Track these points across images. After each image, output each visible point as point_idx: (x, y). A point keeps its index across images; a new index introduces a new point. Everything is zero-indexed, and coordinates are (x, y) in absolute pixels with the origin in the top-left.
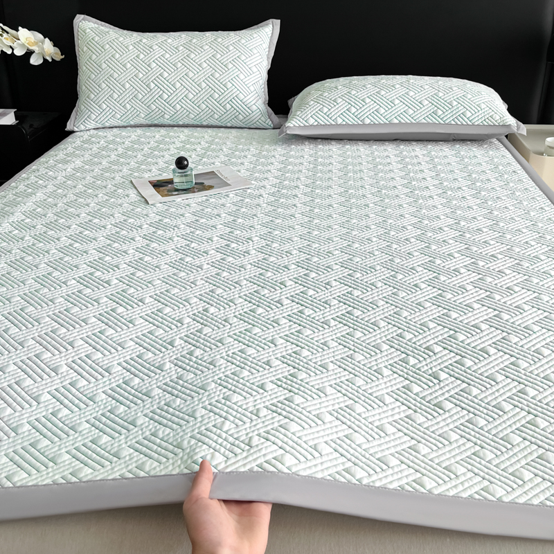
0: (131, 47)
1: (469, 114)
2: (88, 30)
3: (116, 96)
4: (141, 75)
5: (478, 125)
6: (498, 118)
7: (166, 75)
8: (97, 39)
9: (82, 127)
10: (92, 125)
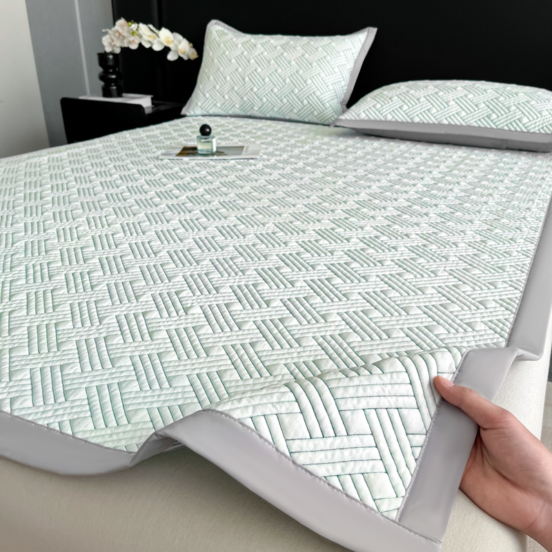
1: (525, 120)
3: (218, 87)
4: (240, 70)
5: (534, 133)
7: (259, 70)
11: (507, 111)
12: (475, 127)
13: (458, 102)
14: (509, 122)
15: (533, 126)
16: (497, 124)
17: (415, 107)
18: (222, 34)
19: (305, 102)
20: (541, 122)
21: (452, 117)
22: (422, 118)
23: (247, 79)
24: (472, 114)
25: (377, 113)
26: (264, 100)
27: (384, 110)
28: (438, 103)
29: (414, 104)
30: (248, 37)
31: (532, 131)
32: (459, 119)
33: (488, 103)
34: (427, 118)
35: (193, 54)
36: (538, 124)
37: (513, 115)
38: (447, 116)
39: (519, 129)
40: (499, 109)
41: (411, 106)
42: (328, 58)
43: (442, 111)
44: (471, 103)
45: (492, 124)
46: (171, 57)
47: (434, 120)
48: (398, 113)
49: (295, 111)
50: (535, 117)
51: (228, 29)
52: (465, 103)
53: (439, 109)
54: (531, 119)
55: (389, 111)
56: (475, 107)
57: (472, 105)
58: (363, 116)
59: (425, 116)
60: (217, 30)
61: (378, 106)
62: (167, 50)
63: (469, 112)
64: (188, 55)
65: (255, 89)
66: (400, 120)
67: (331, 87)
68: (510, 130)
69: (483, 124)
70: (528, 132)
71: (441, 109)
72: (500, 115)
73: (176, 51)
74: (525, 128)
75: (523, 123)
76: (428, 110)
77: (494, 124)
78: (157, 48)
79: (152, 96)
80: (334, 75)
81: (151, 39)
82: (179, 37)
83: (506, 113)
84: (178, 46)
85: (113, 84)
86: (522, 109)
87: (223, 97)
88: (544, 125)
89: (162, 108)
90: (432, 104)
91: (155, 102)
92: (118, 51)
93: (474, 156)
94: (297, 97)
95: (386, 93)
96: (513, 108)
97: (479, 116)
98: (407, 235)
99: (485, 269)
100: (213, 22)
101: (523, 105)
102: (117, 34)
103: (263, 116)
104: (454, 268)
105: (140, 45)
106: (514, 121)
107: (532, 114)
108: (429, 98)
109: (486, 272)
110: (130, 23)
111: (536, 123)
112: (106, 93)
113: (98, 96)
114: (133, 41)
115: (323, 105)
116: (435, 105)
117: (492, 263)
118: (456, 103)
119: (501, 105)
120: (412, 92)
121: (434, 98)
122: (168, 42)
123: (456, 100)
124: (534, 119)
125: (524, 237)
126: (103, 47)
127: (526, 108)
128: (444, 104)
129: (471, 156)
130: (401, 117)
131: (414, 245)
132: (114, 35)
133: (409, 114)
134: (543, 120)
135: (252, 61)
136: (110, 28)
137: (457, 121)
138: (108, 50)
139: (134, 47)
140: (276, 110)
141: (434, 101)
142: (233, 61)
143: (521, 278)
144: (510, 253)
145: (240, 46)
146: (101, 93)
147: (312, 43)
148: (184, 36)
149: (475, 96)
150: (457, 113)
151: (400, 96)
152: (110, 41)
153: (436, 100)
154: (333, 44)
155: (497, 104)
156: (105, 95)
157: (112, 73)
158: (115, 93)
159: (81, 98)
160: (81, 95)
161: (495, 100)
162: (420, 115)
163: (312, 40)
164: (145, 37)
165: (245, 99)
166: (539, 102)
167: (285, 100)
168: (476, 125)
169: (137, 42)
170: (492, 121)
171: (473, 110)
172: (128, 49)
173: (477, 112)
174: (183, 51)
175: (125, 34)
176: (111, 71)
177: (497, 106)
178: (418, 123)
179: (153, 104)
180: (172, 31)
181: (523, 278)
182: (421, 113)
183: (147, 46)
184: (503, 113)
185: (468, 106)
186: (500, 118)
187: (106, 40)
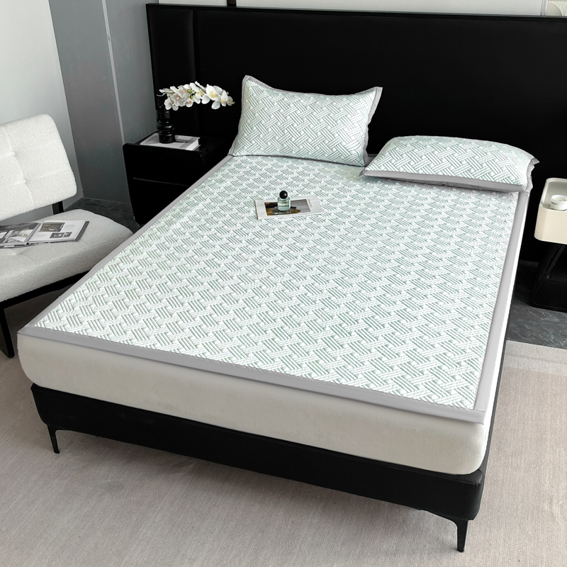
0: (276, 104)
1: (492, 174)
2: (251, 88)
3: (262, 136)
4: (279, 124)
5: (499, 182)
6: (513, 178)
7: (295, 125)
8: (255, 95)
9: (238, 154)
10: (245, 153)
11: (481, 167)
12: (460, 177)
14: (482, 174)
15: (498, 178)
17: (419, 163)
19: (334, 149)
20: (503, 175)
21: (445, 170)
22: (424, 170)
24: (458, 169)
25: (393, 166)
27: (398, 164)
29: (418, 160)
32: (450, 171)
33: (468, 161)
34: (428, 170)
35: (229, 101)
36: (500, 176)
37: (485, 170)
38: (441, 169)
39: (489, 180)
40: (476, 165)
41: (416, 162)
43: (438, 166)
44: (457, 160)
46: (215, 107)
47: (433, 172)
48: (407, 167)
50: (499, 171)
51: (261, 85)
52: (453, 160)
53: (436, 164)
54: (497, 173)
55: (401, 165)
56: (459, 163)
63: (456, 167)
66: (409, 172)
68: (483, 180)
69: (466, 175)
70: (495, 182)
74: (493, 179)
76: (428, 165)
77: (473, 175)
78: (205, 102)
79: (200, 138)
80: (355, 128)
81: (201, 97)
84: (220, 97)
86: (490, 166)
87: (266, 143)
92: (176, 109)
100: (247, 77)
101: (490, 162)
108: (428, 156)
113: (157, 142)
115: (349, 152)
116: (433, 161)
118: (447, 160)
119: (477, 162)
122: (211, 95)
138: (168, 108)
141: (432, 158)
148: (223, 88)
149: (459, 155)
150: (448, 168)
152: (171, 102)
157: (169, 125)
161: (473, 158)
165: (285, 145)
167: (318, 148)
169: (192, 100)
170: (471, 173)
173: (461, 167)
174: (223, 100)
176: (168, 122)
177: (474, 163)
178: (422, 174)
182: (423, 167)
183: (198, 103)
184: (478, 168)
185: (455, 163)
186: (477, 172)
187: (167, 102)
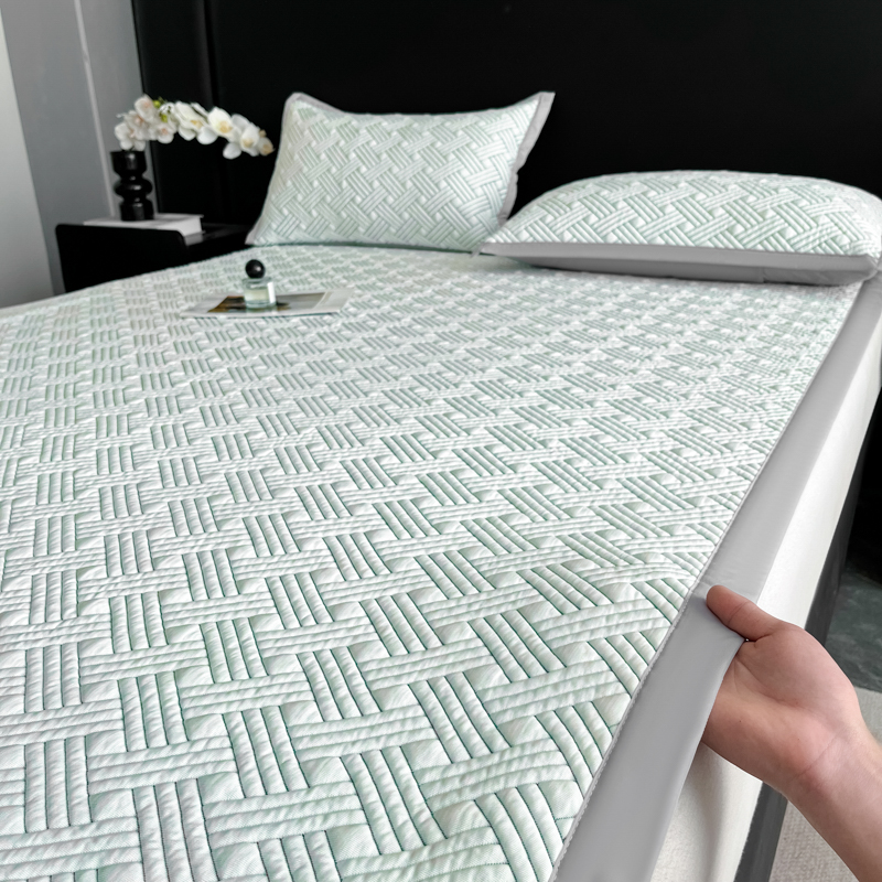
1: (791, 233)
2: (297, 113)
4: (334, 170)
5: (806, 254)
6: (846, 241)
8: (300, 122)
11: (760, 219)
12: (708, 248)
13: (681, 207)
14: (763, 237)
15: (804, 242)
16: (745, 241)
17: (609, 218)
18: (307, 115)
19: (438, 216)
20: (818, 235)
21: (671, 232)
22: (621, 234)
23: (345, 184)
24: (703, 228)
25: (547, 229)
26: (374, 215)
27: (559, 225)
28: (647, 209)
29: (607, 212)
30: (348, 118)
31: (802, 251)
32: (682, 235)
33: (728, 208)
34: (630, 235)
35: (265, 146)
36: (811, 239)
37: (771, 226)
38: (662, 231)
39: (780, 249)
40: (748, 216)
41: (602, 215)
42: (474, 146)
43: (654, 223)
44: (701, 208)
45: (736, 242)
46: (230, 153)
47: (641, 238)
48: (581, 229)
49: (424, 231)
50: (807, 227)
51: (318, 106)
52: (692, 209)
53: (649, 220)
54: (801, 230)
55: (567, 226)
56: (707, 215)
57: (704, 212)
58: (525, 236)
59: (626, 231)
60: (301, 110)
61: (550, 218)
62: (221, 142)
63: (698, 224)
64: (256, 148)
65: (359, 199)
66: (584, 241)
67: (479, 191)
68: (767, 251)
69: (722, 242)
70: (796, 253)
71: (653, 220)
72: (749, 226)
73: (237, 144)
74: (792, 246)
75: (787, 237)
76: (631, 222)
77: (740, 241)
78: (205, 139)
79: (201, 216)
80: (484, 172)
81: (195, 127)
82: (243, 121)
83: (758, 223)
84: (241, 135)
85: (137, 200)
86: (784, 214)
87: (310, 213)
88: (823, 240)
89: (218, 234)
90: (636, 211)
91: (206, 224)
92: (141, 147)
93: (707, 298)
94: (425, 210)
95: (562, 196)
96: (771, 213)
97: (715, 230)
98: (543, 443)
99: (663, 503)
100: (296, 96)
101: (785, 207)
102: (138, 121)
103: (374, 241)
104: (609, 503)
105: (177, 136)
106: (772, 235)
107: (802, 222)
108: (632, 202)
109: (664, 508)
110: (157, 103)
111: (808, 237)
112: (127, 213)
113: (115, 219)
114: (164, 130)
115: (467, 220)
116: (642, 212)
117: (679, 492)
118: (677, 209)
119: (750, 210)
120: (605, 193)
121: (640, 202)
122: (223, 129)
123: (677, 204)
124: (805, 231)
125: (750, 441)
126: (118, 142)
127: (792, 213)
128: (657, 211)
129: (703, 298)
130: (586, 236)
131: (550, 460)
132: (133, 122)
133: (599, 230)
134: (821, 231)
135: (353, 155)
136: (127, 111)
137: (679, 240)
138: (126, 146)
139: (167, 139)
140: (393, 230)
141: (640, 206)
142: (323, 156)
143: (721, 520)
144: (715, 472)
145: (334, 131)
146: (118, 214)
147: (448, 124)
148: (251, 119)
149: (708, 196)
150: (678, 226)
151: (585, 201)
152: (128, 131)
153: (643, 205)
154: (482, 124)
155: (743, 208)
156: (125, 218)
157: (136, 183)
158: (140, 213)
159: (87, 223)
160: (86, 220)
161: (740, 202)
162: (617, 231)
163: (448, 120)
164: (185, 124)
165: (344, 215)
166: (813, 201)
167: (406, 216)
168: (710, 245)
169: (172, 130)
170: (736, 237)
171: (704, 221)
172: (157, 142)
173: (711, 223)
174: (248, 141)
175: (151, 119)
176: (133, 178)
177: (743, 212)
178: (615, 244)
179: (203, 228)
180: (231, 112)
181: (725, 519)
182: (618, 228)
183: (188, 137)
184: (754, 222)
185: (697, 214)
186: (749, 232)
187: (120, 131)
